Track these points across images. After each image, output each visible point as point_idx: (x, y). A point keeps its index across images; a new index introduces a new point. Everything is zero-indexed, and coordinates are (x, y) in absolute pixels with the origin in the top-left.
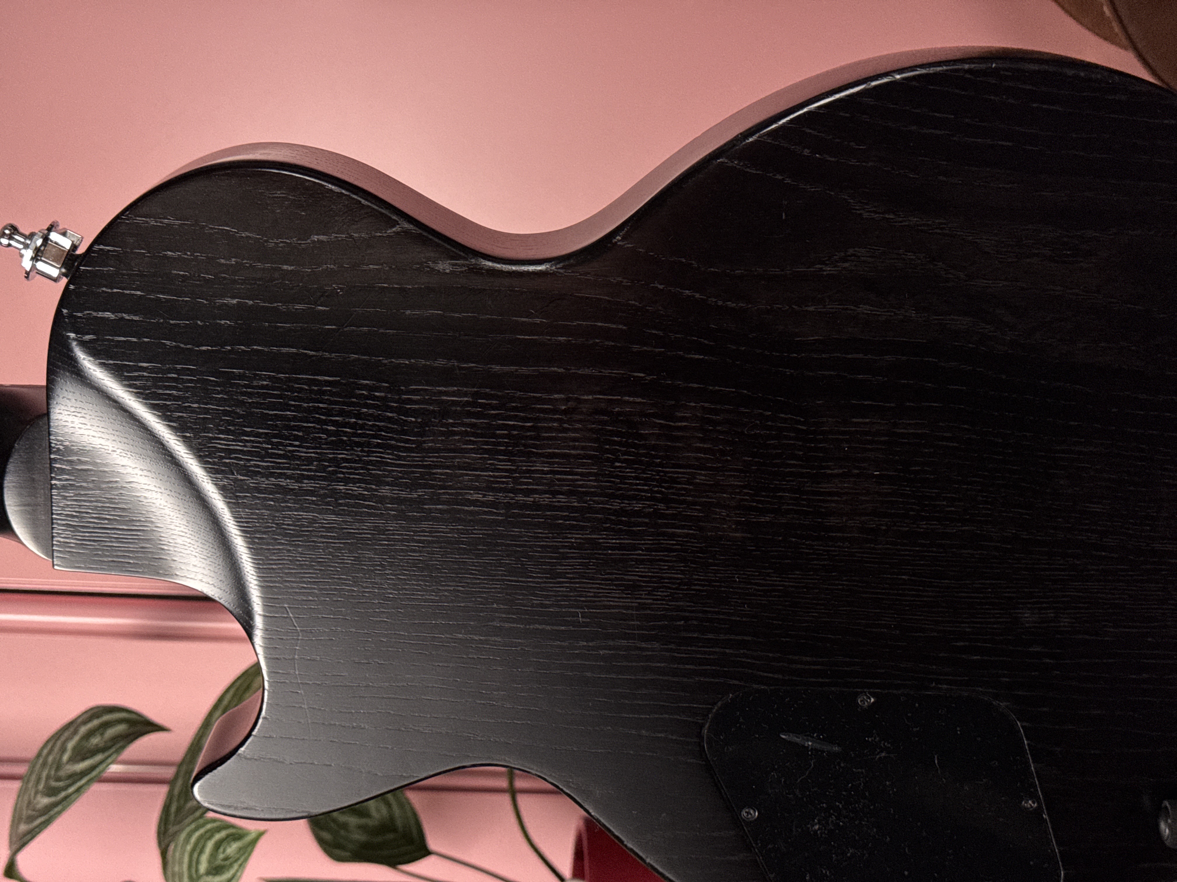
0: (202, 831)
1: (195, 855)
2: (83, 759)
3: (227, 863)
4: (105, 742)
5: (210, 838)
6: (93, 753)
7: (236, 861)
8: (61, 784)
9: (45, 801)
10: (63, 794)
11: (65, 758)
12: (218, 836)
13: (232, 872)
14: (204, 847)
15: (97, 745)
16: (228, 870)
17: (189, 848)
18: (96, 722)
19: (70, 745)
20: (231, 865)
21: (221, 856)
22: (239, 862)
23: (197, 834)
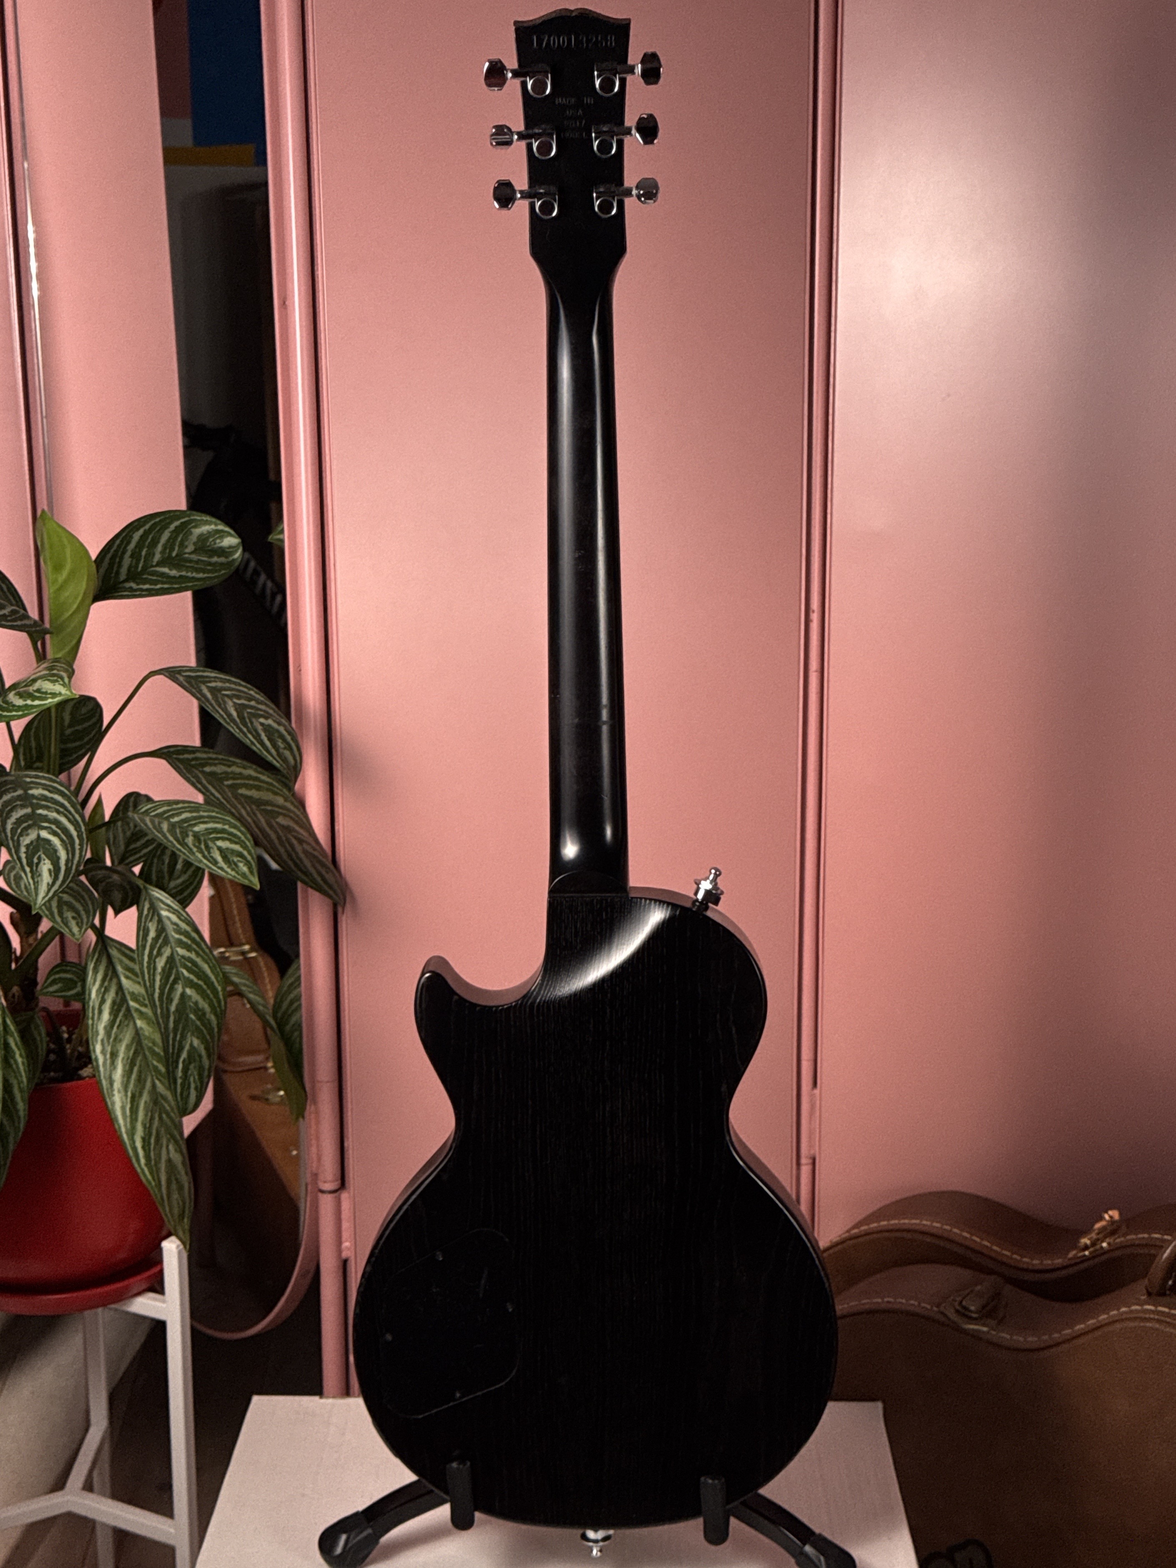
0: (243, 838)
1: (226, 836)
2: (269, 739)
3: (234, 866)
4: (283, 753)
5: (242, 846)
6: (275, 746)
7: (237, 873)
8: (249, 725)
9: (234, 714)
10: (245, 730)
11: (262, 720)
12: (245, 853)
13: (229, 870)
14: (236, 843)
15: (279, 746)
16: (229, 867)
17: (226, 827)
18: (289, 738)
19: (270, 722)
20: (233, 869)
21: (235, 859)
22: (236, 875)
23: (239, 834)
